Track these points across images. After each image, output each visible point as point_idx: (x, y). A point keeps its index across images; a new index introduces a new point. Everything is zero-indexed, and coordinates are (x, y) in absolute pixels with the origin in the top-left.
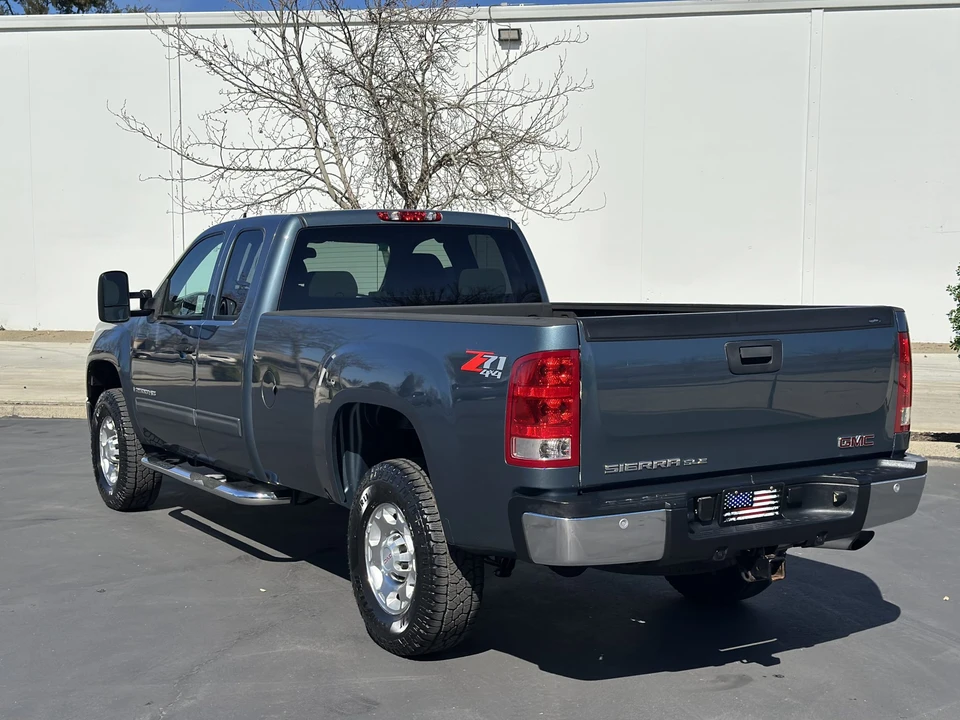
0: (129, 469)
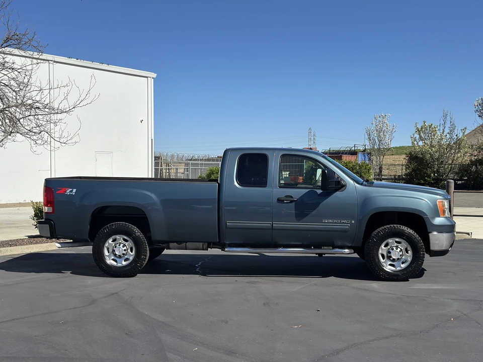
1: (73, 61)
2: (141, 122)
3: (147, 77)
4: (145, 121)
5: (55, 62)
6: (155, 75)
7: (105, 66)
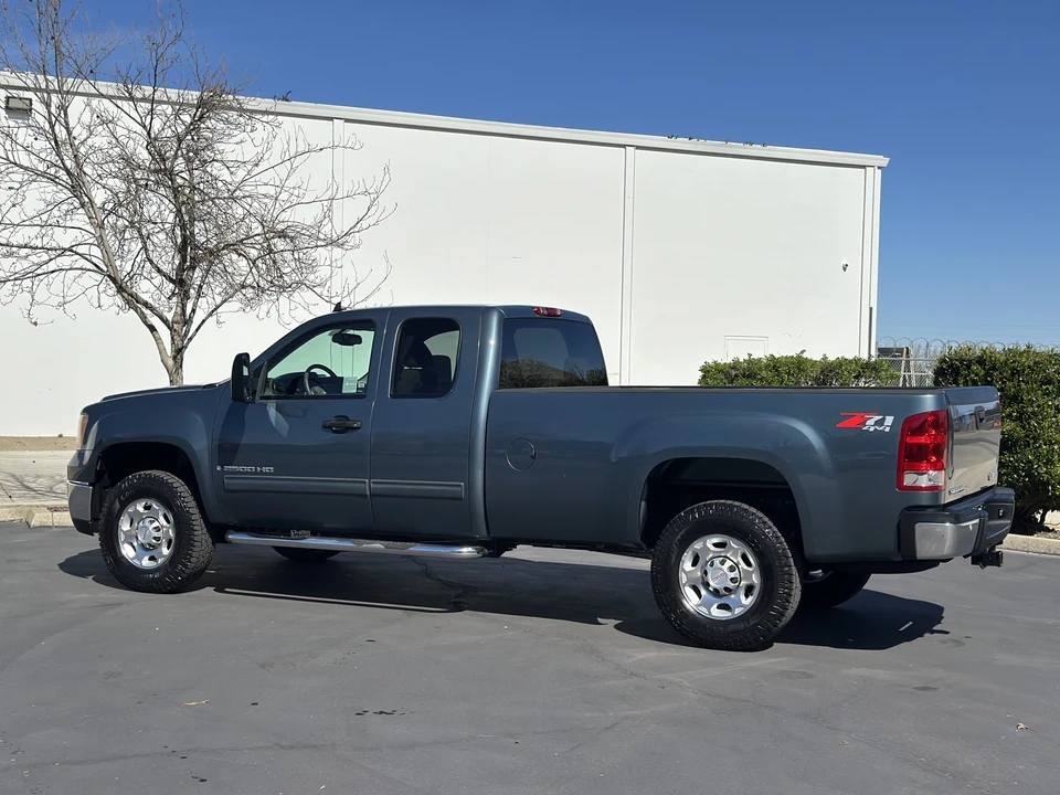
0: (194, 549)
1: (682, 143)
2: (845, 269)
3: (864, 167)
4: (854, 269)
5: (638, 148)
6: (884, 161)
7: (757, 150)
